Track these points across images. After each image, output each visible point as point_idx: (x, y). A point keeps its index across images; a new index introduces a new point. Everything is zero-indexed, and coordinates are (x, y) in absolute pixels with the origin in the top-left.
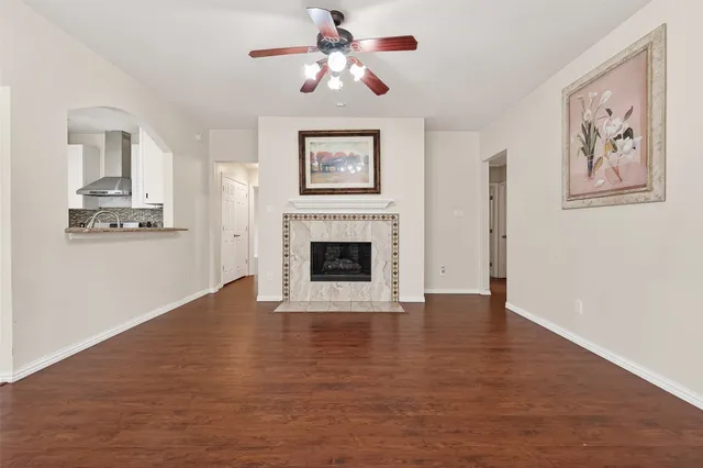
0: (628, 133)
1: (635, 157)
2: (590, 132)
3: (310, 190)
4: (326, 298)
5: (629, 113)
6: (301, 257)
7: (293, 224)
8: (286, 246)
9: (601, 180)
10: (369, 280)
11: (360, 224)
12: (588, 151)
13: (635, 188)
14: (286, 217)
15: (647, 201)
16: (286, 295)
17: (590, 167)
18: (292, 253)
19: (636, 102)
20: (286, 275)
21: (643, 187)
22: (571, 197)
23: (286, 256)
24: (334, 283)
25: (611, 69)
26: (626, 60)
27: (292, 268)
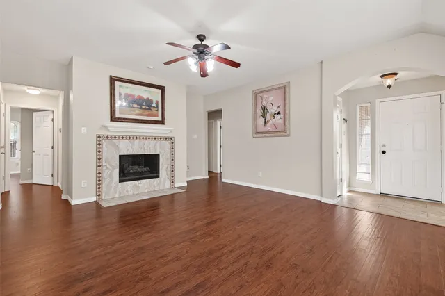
0: (279, 113)
1: (281, 121)
2: (264, 110)
3: (119, 118)
4: (131, 193)
5: (279, 107)
6: (112, 166)
7: (104, 143)
8: (99, 159)
9: (269, 128)
10: (158, 177)
11: (153, 142)
12: (264, 116)
13: (282, 132)
14: (99, 137)
15: (285, 136)
16: (99, 195)
17: (265, 122)
18: (104, 164)
19: (281, 103)
20: (99, 181)
21: (284, 131)
22: (257, 133)
23: (99, 166)
24: (136, 182)
25: (273, 89)
26: (278, 88)
27: (105, 175)
